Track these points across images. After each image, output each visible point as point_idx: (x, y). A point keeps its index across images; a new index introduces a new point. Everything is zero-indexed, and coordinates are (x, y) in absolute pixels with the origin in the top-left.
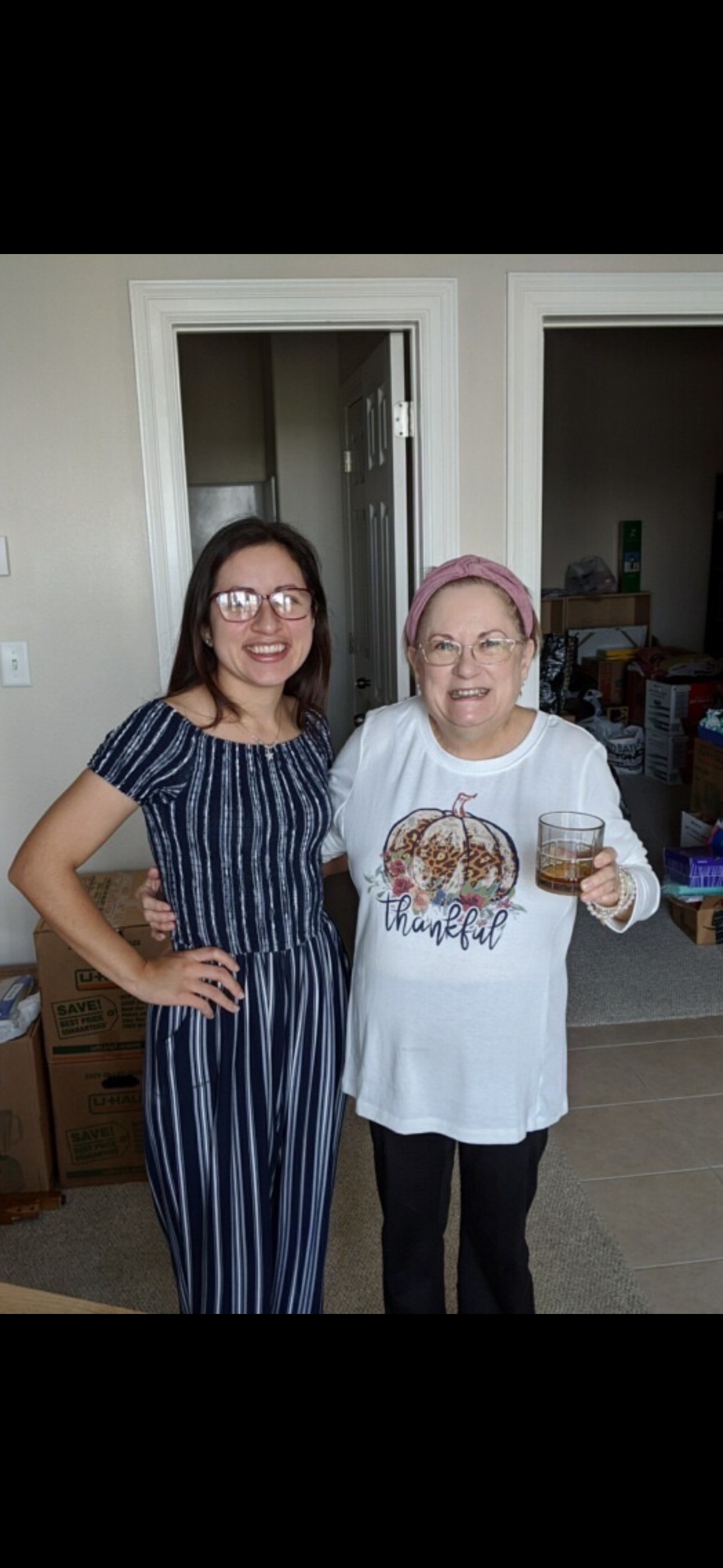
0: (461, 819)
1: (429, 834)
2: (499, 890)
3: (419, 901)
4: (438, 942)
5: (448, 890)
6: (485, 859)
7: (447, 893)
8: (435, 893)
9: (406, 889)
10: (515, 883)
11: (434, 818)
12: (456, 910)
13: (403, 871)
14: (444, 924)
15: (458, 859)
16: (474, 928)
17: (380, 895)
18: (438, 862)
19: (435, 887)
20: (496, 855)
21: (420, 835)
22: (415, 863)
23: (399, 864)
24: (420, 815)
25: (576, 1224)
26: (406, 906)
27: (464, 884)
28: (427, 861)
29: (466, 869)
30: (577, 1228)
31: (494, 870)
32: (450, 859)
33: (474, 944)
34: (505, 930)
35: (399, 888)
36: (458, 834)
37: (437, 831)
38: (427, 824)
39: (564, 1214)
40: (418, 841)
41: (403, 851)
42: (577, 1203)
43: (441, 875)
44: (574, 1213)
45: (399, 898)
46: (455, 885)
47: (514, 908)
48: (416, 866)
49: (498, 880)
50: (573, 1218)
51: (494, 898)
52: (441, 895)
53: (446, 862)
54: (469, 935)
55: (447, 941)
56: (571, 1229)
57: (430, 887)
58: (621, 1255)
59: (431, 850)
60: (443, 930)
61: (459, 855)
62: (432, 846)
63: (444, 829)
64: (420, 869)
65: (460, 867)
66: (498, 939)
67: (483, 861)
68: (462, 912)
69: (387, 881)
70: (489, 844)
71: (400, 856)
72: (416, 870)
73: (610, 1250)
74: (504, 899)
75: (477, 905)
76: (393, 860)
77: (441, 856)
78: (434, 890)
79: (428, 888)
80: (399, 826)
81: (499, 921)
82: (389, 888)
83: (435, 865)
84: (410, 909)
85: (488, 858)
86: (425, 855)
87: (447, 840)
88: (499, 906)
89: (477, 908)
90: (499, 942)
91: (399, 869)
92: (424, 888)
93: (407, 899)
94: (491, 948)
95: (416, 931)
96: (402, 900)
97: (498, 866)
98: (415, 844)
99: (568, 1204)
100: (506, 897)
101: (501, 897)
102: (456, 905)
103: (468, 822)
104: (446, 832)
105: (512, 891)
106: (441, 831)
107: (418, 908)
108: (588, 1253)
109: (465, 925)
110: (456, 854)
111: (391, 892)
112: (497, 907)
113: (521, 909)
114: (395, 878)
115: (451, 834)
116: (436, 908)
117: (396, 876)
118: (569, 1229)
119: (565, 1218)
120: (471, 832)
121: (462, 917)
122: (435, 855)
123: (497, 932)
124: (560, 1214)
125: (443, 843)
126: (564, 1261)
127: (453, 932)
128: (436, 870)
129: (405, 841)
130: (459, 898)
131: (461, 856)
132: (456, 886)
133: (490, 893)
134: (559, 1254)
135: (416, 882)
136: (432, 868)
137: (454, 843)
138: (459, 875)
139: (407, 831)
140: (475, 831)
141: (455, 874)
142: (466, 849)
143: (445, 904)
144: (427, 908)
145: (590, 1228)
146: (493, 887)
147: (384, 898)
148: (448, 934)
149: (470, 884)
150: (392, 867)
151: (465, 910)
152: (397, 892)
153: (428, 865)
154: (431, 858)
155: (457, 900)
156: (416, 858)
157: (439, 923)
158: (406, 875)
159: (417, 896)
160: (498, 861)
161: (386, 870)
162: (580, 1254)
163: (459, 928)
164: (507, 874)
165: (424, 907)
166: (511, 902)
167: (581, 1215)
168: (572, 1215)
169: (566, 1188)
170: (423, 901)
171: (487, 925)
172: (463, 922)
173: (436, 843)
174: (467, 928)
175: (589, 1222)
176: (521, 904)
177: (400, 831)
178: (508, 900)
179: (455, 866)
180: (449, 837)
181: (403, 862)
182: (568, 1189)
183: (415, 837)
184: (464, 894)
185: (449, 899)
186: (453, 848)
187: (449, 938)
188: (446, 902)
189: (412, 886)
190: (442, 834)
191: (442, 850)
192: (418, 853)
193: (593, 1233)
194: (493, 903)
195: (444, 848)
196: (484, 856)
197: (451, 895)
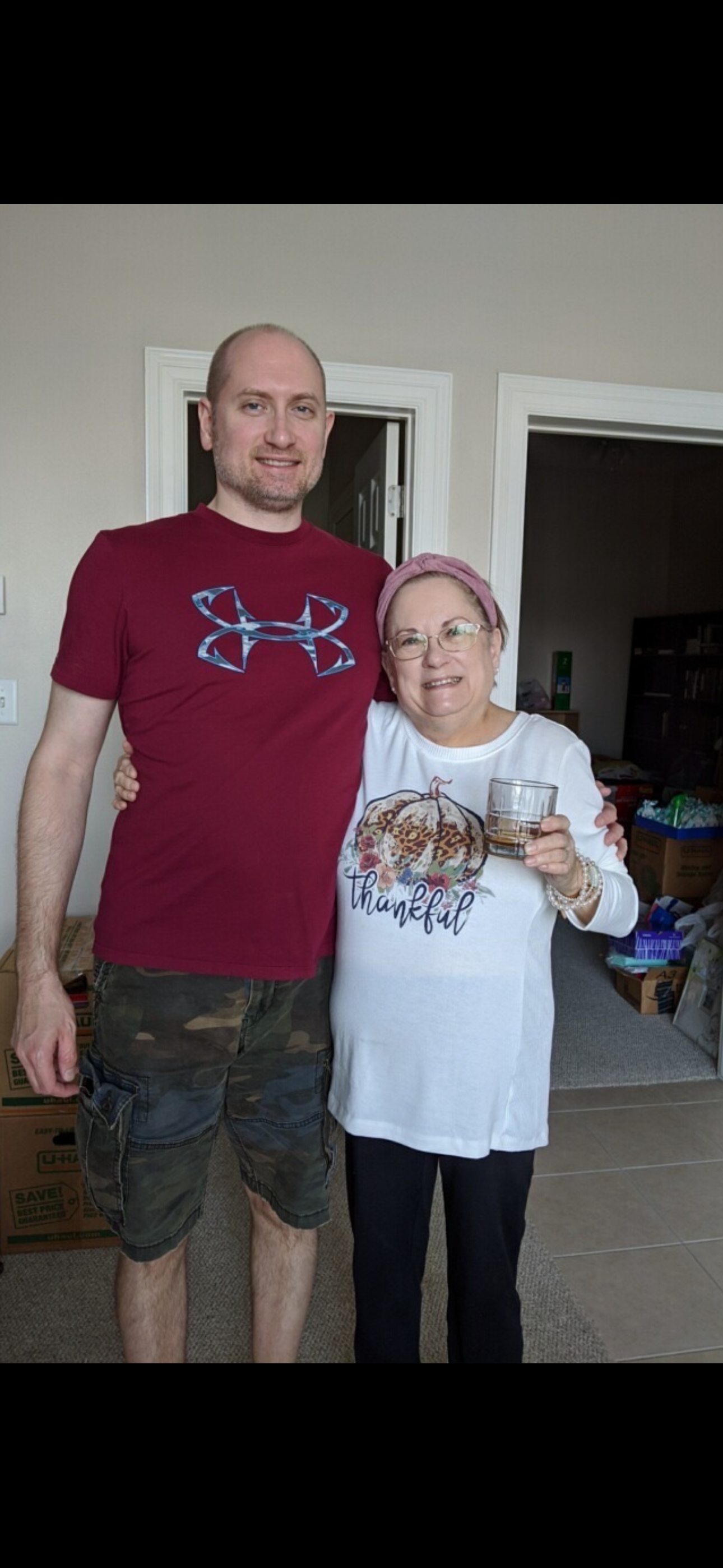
0: (436, 799)
1: (405, 814)
2: (467, 870)
3: (385, 878)
4: (402, 924)
5: (416, 869)
6: (456, 839)
7: (414, 872)
8: (402, 871)
9: (373, 865)
10: (483, 864)
11: (411, 799)
12: (421, 890)
13: (373, 846)
14: (408, 905)
15: (429, 839)
16: (439, 910)
17: (347, 870)
18: (409, 841)
19: (403, 865)
20: (467, 835)
21: (395, 814)
22: (385, 839)
23: (370, 838)
24: (399, 797)
25: (553, 1307)
26: (372, 882)
27: (432, 863)
28: (398, 839)
29: (436, 848)
30: (553, 1311)
31: (464, 850)
32: (421, 838)
33: (439, 928)
34: (471, 914)
35: (365, 863)
36: (433, 815)
37: (413, 812)
38: (405, 804)
39: (539, 1295)
40: (392, 820)
41: (375, 826)
42: (551, 1282)
43: (410, 853)
44: (549, 1295)
45: (365, 874)
46: (422, 865)
47: (481, 890)
48: (386, 842)
49: (466, 860)
50: (549, 1299)
51: (461, 879)
52: (408, 873)
53: (417, 841)
54: (434, 918)
55: (410, 923)
56: (548, 1313)
57: (397, 865)
58: (602, 1344)
59: (403, 829)
60: (407, 911)
61: (432, 835)
62: (405, 826)
63: (421, 810)
64: (389, 846)
65: (430, 846)
66: (464, 924)
67: (453, 840)
68: (428, 893)
69: (356, 856)
70: (461, 825)
71: (372, 831)
72: (385, 846)
73: (590, 1339)
74: (471, 880)
75: (442, 886)
76: (365, 835)
77: (413, 836)
78: (401, 868)
79: (395, 865)
80: (376, 803)
81: (464, 905)
82: (357, 864)
83: (406, 843)
84: (375, 886)
85: (458, 837)
86: (397, 833)
87: (421, 820)
88: (466, 887)
89: (444, 890)
90: (464, 927)
91: (369, 843)
92: (391, 866)
93: (373, 876)
94: (456, 933)
95: (380, 910)
96: (368, 876)
97: (468, 846)
98: (389, 822)
99: (542, 1283)
100: (474, 878)
101: (468, 877)
102: (422, 886)
103: (442, 801)
104: (422, 814)
105: (479, 872)
106: (416, 812)
107: (384, 886)
108: (568, 1341)
109: (430, 907)
110: (429, 834)
111: (358, 867)
112: (463, 889)
113: (489, 892)
114: (364, 853)
115: (426, 816)
116: (401, 887)
117: (365, 850)
118: (545, 1313)
119: (540, 1300)
120: (444, 811)
121: (427, 898)
122: (408, 834)
123: (462, 915)
124: (535, 1295)
125: (417, 823)
126: (543, 1351)
127: (417, 913)
128: (405, 848)
129: (379, 818)
130: (426, 878)
131: (433, 837)
132: (424, 866)
133: (457, 873)
134: (537, 1343)
135: (384, 858)
136: (402, 846)
137: (428, 824)
138: (427, 855)
139: (383, 810)
140: (448, 810)
141: (425, 853)
142: (439, 829)
143: (411, 883)
144: (393, 886)
145: (567, 1311)
146: (460, 866)
147: (351, 873)
148: (413, 915)
149: (437, 863)
150: (363, 841)
151: (431, 891)
152: (364, 867)
153: (399, 843)
154: (403, 836)
155: (424, 880)
156: (387, 834)
157: (403, 903)
158: (375, 850)
159: (384, 873)
160: (468, 841)
161: (357, 844)
162: (559, 1343)
163: (424, 909)
164: (476, 854)
165: (389, 885)
166: (479, 884)
167: (557, 1296)
168: (547, 1296)
169: (539, 1265)
170: (389, 878)
171: (452, 908)
172: (427, 904)
173: (410, 823)
174: (432, 911)
175: (566, 1305)
176: (490, 887)
177: (376, 807)
178: (475, 881)
179: (426, 846)
180: (424, 818)
181: (374, 837)
182: (541, 1267)
183: (390, 816)
184: (431, 874)
185: (415, 879)
186: (426, 828)
187: (413, 919)
188: (412, 882)
189: (380, 861)
190: (418, 815)
191: (415, 830)
192: (391, 831)
193: (571, 1318)
194: (460, 884)
195: (417, 828)
196: (454, 835)
197: (418, 874)
